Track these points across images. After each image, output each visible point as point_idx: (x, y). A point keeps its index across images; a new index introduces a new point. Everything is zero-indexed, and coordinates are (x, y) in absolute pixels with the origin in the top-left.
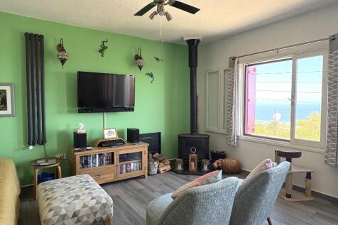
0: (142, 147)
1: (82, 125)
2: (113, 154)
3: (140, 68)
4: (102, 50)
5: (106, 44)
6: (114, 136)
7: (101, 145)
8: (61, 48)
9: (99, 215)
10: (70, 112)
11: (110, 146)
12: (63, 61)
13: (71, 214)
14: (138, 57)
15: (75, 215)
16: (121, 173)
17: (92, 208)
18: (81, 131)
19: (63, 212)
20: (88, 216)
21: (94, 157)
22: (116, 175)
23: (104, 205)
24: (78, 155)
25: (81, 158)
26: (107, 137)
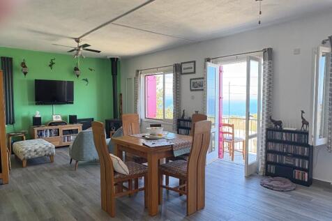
0: (78, 127)
1: (38, 112)
2: (58, 129)
3: (78, 76)
4: (51, 65)
5: (53, 61)
6: (60, 119)
7: (50, 125)
8: (23, 65)
9: (47, 152)
10: (30, 104)
11: (56, 125)
12: (25, 73)
13: (33, 150)
14: (76, 69)
15: (35, 151)
16: (64, 141)
17: (44, 149)
18: (38, 116)
19: (30, 149)
20: (42, 152)
21: (46, 131)
22: (61, 143)
23: (50, 148)
24: (36, 129)
25: (38, 131)
26: (55, 120)
